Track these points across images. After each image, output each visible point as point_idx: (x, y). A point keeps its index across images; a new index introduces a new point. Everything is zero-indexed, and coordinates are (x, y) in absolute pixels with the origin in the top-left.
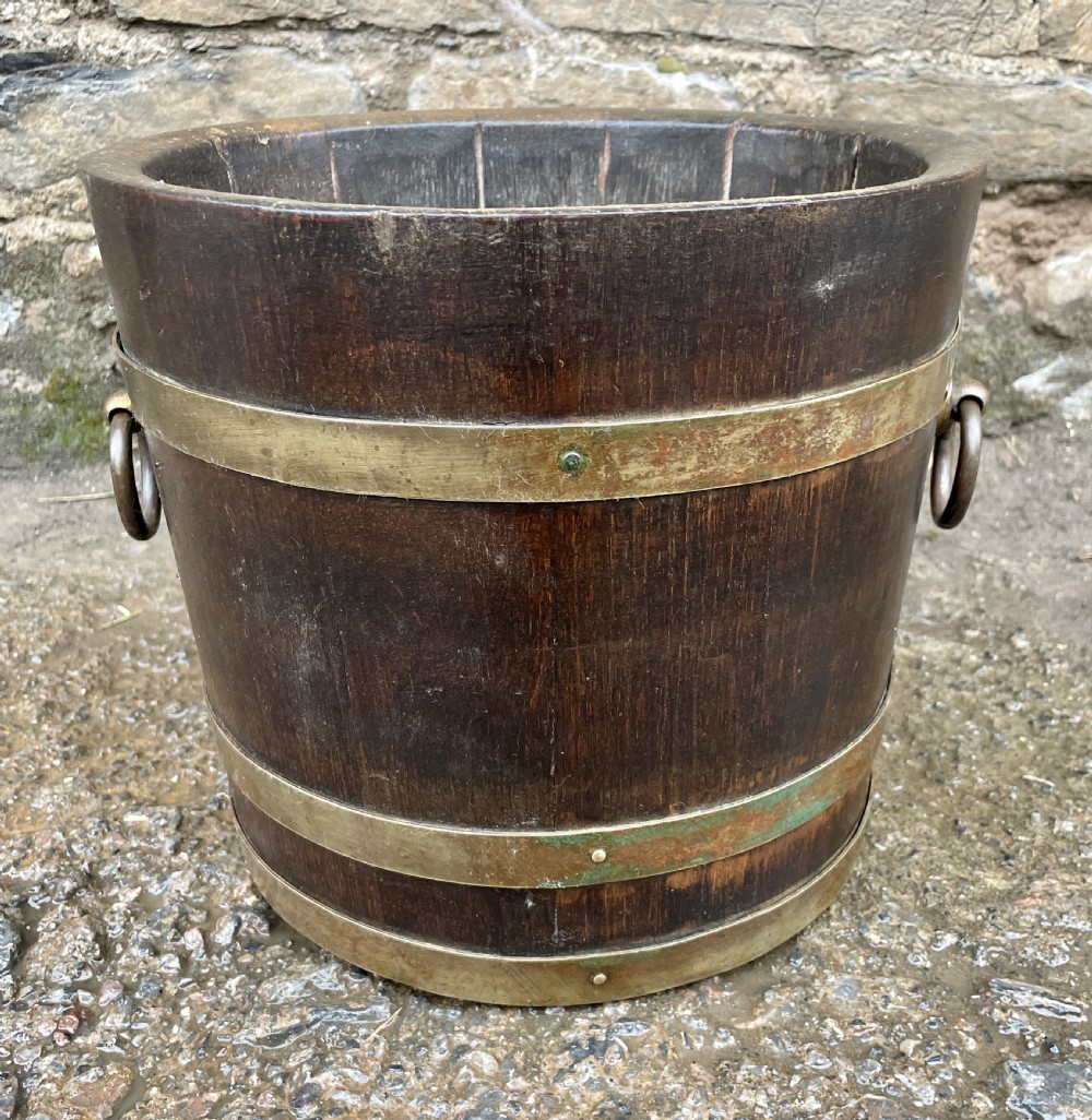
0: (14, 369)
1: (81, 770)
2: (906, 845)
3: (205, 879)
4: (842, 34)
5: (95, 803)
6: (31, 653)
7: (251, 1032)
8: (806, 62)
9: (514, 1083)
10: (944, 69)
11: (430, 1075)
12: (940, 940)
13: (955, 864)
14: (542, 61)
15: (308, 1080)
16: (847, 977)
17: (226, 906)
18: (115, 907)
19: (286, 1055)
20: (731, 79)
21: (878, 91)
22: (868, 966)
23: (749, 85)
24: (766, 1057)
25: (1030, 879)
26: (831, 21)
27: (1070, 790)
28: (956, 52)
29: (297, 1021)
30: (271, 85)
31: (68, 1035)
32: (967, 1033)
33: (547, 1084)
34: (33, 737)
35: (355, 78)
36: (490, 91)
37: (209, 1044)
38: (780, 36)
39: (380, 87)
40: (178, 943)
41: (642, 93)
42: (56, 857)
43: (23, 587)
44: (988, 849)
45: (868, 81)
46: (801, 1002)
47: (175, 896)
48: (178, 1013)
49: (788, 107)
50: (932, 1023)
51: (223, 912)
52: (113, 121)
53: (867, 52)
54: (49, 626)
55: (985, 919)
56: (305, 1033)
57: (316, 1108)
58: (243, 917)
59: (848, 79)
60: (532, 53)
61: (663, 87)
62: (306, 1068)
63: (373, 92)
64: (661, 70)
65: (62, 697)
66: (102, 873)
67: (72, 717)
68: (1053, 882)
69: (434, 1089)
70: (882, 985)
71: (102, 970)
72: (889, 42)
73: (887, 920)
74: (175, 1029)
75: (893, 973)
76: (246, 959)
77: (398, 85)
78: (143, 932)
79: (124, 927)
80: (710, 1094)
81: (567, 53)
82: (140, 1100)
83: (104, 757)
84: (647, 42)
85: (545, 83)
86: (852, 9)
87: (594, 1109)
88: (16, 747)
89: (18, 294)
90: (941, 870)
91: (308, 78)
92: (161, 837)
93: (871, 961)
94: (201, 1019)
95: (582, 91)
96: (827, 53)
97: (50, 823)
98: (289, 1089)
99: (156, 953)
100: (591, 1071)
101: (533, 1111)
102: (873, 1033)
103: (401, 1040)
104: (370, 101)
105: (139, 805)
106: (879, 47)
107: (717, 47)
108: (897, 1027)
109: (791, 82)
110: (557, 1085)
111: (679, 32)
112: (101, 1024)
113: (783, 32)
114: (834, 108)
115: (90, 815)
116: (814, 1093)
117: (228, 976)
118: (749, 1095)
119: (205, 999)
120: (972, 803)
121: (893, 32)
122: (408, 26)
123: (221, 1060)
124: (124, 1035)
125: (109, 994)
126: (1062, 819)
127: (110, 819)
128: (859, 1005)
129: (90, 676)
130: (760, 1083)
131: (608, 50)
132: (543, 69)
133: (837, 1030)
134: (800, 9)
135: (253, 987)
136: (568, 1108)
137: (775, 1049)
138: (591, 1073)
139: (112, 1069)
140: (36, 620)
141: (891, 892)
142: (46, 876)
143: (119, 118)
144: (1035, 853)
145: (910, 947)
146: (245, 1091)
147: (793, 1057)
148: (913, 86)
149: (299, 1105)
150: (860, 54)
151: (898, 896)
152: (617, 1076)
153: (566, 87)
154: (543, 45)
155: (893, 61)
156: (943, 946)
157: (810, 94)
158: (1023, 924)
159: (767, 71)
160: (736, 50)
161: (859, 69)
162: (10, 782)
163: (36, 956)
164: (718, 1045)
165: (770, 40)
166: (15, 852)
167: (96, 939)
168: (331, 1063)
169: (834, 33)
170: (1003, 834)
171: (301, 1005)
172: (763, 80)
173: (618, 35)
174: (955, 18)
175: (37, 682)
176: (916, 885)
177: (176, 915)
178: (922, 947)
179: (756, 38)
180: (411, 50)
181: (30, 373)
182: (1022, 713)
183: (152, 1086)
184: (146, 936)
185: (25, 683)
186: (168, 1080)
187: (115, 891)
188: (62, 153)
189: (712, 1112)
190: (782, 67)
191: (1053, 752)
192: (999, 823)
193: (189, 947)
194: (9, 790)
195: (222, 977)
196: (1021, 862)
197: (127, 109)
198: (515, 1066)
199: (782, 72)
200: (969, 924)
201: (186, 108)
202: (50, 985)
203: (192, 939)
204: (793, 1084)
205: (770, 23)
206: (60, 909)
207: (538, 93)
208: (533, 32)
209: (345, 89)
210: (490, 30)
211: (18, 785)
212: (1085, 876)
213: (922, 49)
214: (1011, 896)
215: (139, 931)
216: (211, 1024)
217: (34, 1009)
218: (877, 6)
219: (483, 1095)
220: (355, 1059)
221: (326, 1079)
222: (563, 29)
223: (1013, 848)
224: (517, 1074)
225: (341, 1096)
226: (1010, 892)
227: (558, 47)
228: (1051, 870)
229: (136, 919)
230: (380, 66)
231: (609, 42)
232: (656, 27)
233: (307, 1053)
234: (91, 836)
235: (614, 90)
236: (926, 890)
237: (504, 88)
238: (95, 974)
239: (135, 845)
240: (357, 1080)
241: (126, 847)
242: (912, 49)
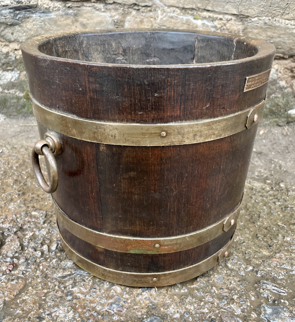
0: (16, 89)
1: (22, 199)
2: (242, 240)
3: (50, 232)
4: (246, 11)
5: (24, 208)
6: (13, 166)
7: (57, 275)
8: (235, 18)
9: (125, 296)
10: (274, 22)
11: (103, 291)
12: (248, 268)
13: (255, 247)
14: (162, 14)
15: (70, 289)
16: (220, 276)
17: (55, 239)
18: (26, 237)
19: (66, 282)
20: (214, 22)
21: (255, 28)
22: (227, 273)
23: (219, 24)
24: (195, 296)
25: (276, 253)
26: (243, 7)
27: (290, 229)
28: (278, 18)
29: (69, 273)
30: (89, 17)
31: (10, 271)
32: (252, 295)
33: (134, 297)
34: (11, 189)
35: (111, 17)
36: (147, 22)
37: (46, 277)
38: (229, 11)
39: (118, 20)
40: (41, 248)
41: (189, 25)
42: (13, 222)
43: (13, 148)
44: (265, 244)
45: (253, 25)
46: (207, 282)
47: (42, 235)
48: (39, 267)
49: (230, 31)
50: (242, 291)
51: (54, 241)
52: (46, 25)
53: (253, 16)
54: (19, 159)
55: (261, 263)
56: (72, 276)
57: (71, 297)
58: (59, 243)
59: (247, 24)
60: (159, 12)
61: (195, 23)
62: (70, 286)
63: (116, 21)
64: (194, 19)
65: (20, 178)
66: (24, 227)
67: (22, 184)
68: (282, 254)
69: (104, 295)
70: (230, 279)
71: (21, 254)
72: (259, 14)
73: (233, 261)
74: (38, 272)
75: (234, 276)
76: (59, 254)
77: (123, 19)
78: (32, 244)
79: (28, 242)
80: (178, 304)
81: (169, 13)
82: (26, 290)
83: (29, 196)
84: (191, 11)
85: (162, 21)
86: (249, 4)
87: (146, 305)
88: (6, 191)
89: (19, 69)
90: (251, 248)
91: (98, 16)
92: (41, 219)
93: (228, 272)
94: (45, 270)
95: (172, 24)
96: (242, 16)
97: (13, 212)
98: (65, 291)
99: (36, 250)
100: (146, 295)
101: (129, 304)
102: (225, 292)
103: (97, 281)
104: (115, 23)
105: (36, 209)
106: (256, 15)
107: (211, 13)
108: (233, 291)
109: (231, 24)
110: (137, 298)
111: (200, 8)
112: (19, 268)
113: (230, 10)
114: (242, 32)
115: (23, 211)
116: (207, 307)
117: (54, 259)
118: (189, 306)
119: (47, 264)
120: (262, 230)
121: (261, 11)
122: (126, 3)
123: (49, 281)
124: (24, 272)
125: (22, 260)
126: (287, 237)
127: (28, 213)
128: (223, 284)
129: (28, 173)
130: (192, 303)
131: (181, 13)
132: (162, 17)
133: (216, 290)
134: (235, 4)
135: (59, 262)
136: (139, 304)
137: (198, 294)
138: (146, 296)
139: (20, 281)
140: (16, 157)
141: (236, 253)
142: (10, 227)
143: (48, 24)
144: (278, 246)
145: (239, 269)
146: (54, 291)
147: (203, 297)
148: (265, 27)
149: (67, 296)
150: (251, 17)
151: (238, 254)
152: (153, 297)
153: (168, 22)
154: (163, 10)
155: (260, 19)
156: (249, 270)
157: (236, 27)
158: (272, 266)
159: (224, 20)
160: (216, 14)
161: (250, 21)
162: (4, 200)
163: (4, 248)
164: (182, 291)
165: (226, 12)
166: (2, 220)
167: (20, 245)
168: (77, 285)
169: (244, 11)
170: (270, 239)
171: (71, 268)
172: (223, 23)
173: (183, 8)
174: (278, 8)
175: (14, 174)
176: (243, 252)
177: (42, 241)
178: (242, 269)
179: (222, 11)
180: (126, 10)
181: (20, 91)
182: (280, 205)
183: (30, 286)
184: (33, 246)
185: (11, 174)
186: (34, 285)
187: (27, 232)
188: (32, 33)
189: (178, 310)
190: (229, 20)
191: (287, 217)
192: (269, 236)
193: (44, 250)
194: (3, 203)
195: (52, 259)
196: (274, 248)
197: (50, 22)
198: (126, 291)
199: (228, 21)
200: (257, 264)
201: (66, 22)
202: (7, 256)
203: (45, 248)
204: (201, 304)
205: (226, 7)
206: (12, 236)
207: (160, 23)
208: (160, 6)
209: (108, 19)
210: (148, 5)
211: (5, 201)
212: (292, 254)
213: (269, 17)
214: (270, 257)
215: (31, 244)
216: (47, 271)
217: (2, 263)
218: (257, 4)
219: (116, 298)
220: (84, 285)
221: (75, 289)
222: (168, 6)
223: (272, 244)
224: (127, 293)
225: (79, 295)
226: (269, 256)
227: (166, 11)
228: (282, 251)
229: (31, 241)
230: (118, 14)
231: (181, 10)
232: (194, 7)
233: (71, 282)
234: (23, 217)
235: (181, 23)
236: (246, 254)
237: (151, 21)
238: (19, 255)
239: (33, 220)
240: (83, 291)
241: (31, 221)
242: (266, 16)
